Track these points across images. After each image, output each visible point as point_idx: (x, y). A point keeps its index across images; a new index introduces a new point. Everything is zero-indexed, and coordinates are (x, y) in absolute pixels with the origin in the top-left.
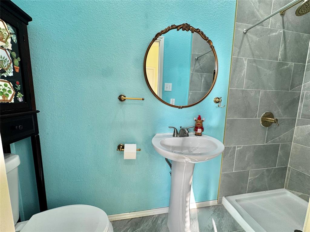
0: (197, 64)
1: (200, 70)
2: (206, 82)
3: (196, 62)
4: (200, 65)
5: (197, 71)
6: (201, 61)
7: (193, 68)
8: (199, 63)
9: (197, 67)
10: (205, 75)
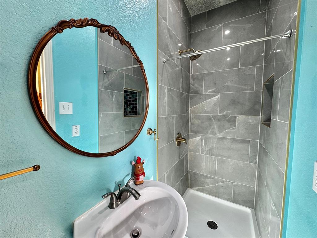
0: (106, 80)
1: (110, 86)
2: (117, 101)
3: (104, 76)
4: (109, 81)
5: (106, 88)
6: (109, 76)
7: (101, 83)
8: (108, 78)
9: (106, 83)
10: (115, 93)
